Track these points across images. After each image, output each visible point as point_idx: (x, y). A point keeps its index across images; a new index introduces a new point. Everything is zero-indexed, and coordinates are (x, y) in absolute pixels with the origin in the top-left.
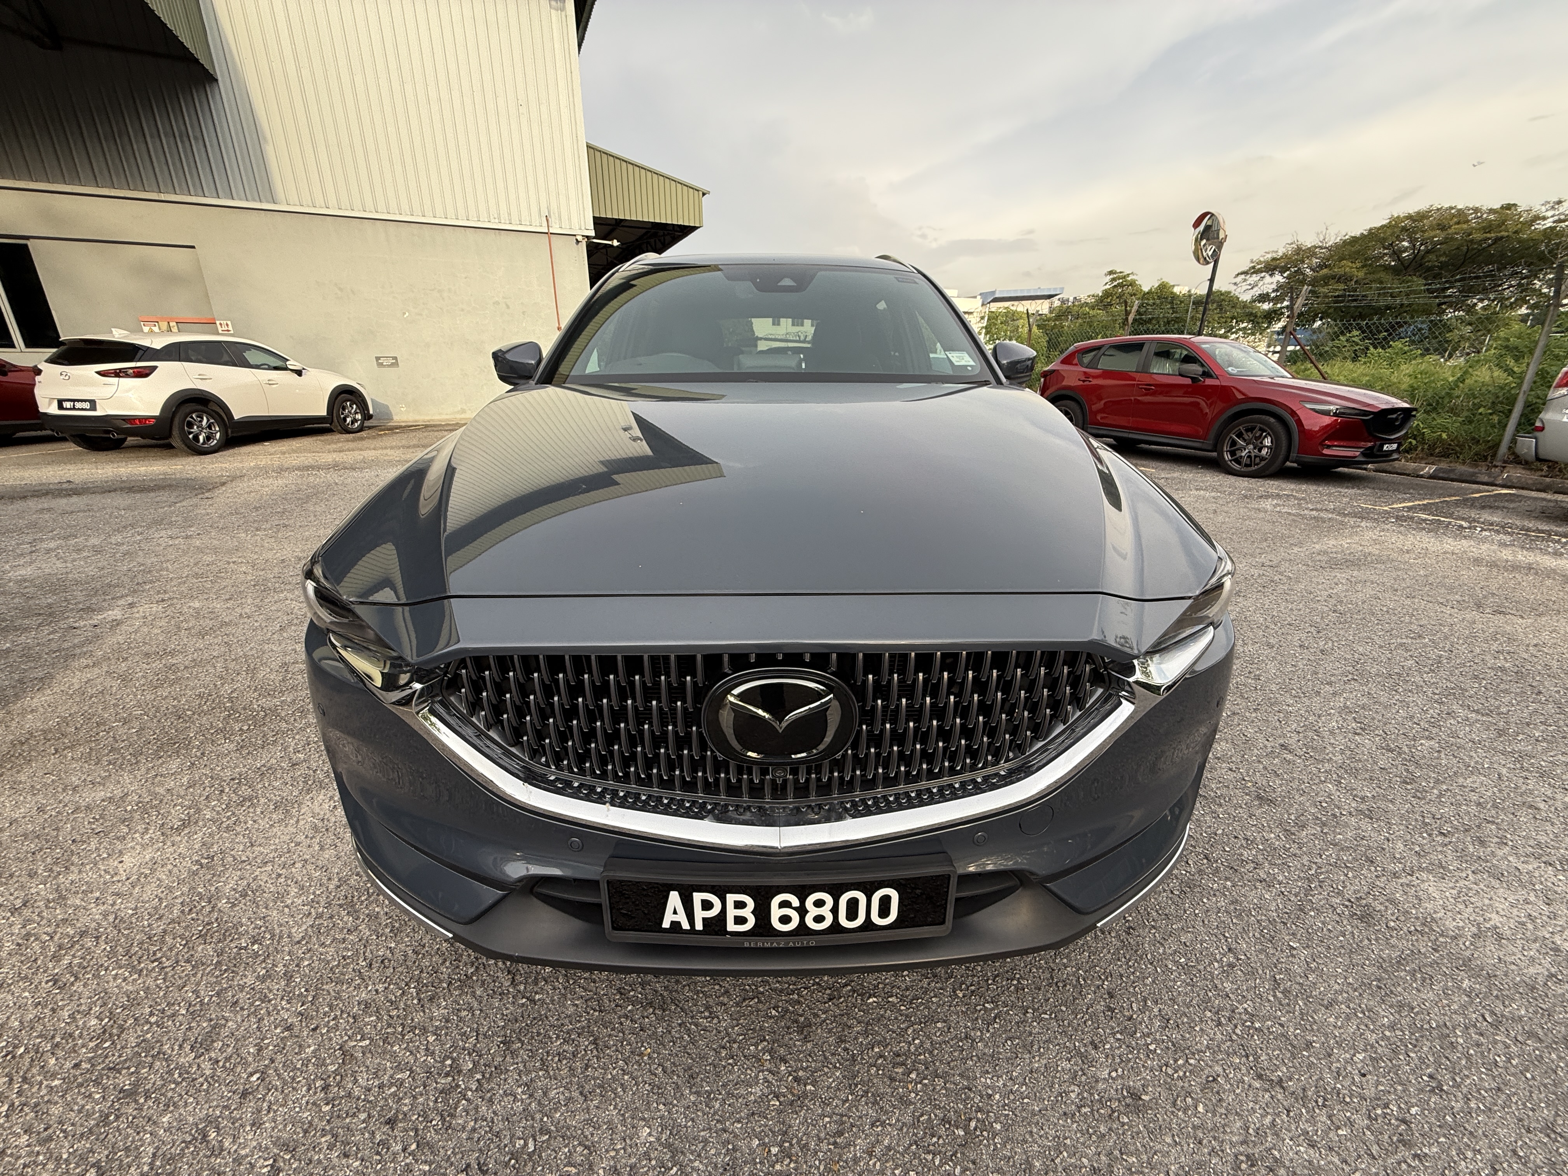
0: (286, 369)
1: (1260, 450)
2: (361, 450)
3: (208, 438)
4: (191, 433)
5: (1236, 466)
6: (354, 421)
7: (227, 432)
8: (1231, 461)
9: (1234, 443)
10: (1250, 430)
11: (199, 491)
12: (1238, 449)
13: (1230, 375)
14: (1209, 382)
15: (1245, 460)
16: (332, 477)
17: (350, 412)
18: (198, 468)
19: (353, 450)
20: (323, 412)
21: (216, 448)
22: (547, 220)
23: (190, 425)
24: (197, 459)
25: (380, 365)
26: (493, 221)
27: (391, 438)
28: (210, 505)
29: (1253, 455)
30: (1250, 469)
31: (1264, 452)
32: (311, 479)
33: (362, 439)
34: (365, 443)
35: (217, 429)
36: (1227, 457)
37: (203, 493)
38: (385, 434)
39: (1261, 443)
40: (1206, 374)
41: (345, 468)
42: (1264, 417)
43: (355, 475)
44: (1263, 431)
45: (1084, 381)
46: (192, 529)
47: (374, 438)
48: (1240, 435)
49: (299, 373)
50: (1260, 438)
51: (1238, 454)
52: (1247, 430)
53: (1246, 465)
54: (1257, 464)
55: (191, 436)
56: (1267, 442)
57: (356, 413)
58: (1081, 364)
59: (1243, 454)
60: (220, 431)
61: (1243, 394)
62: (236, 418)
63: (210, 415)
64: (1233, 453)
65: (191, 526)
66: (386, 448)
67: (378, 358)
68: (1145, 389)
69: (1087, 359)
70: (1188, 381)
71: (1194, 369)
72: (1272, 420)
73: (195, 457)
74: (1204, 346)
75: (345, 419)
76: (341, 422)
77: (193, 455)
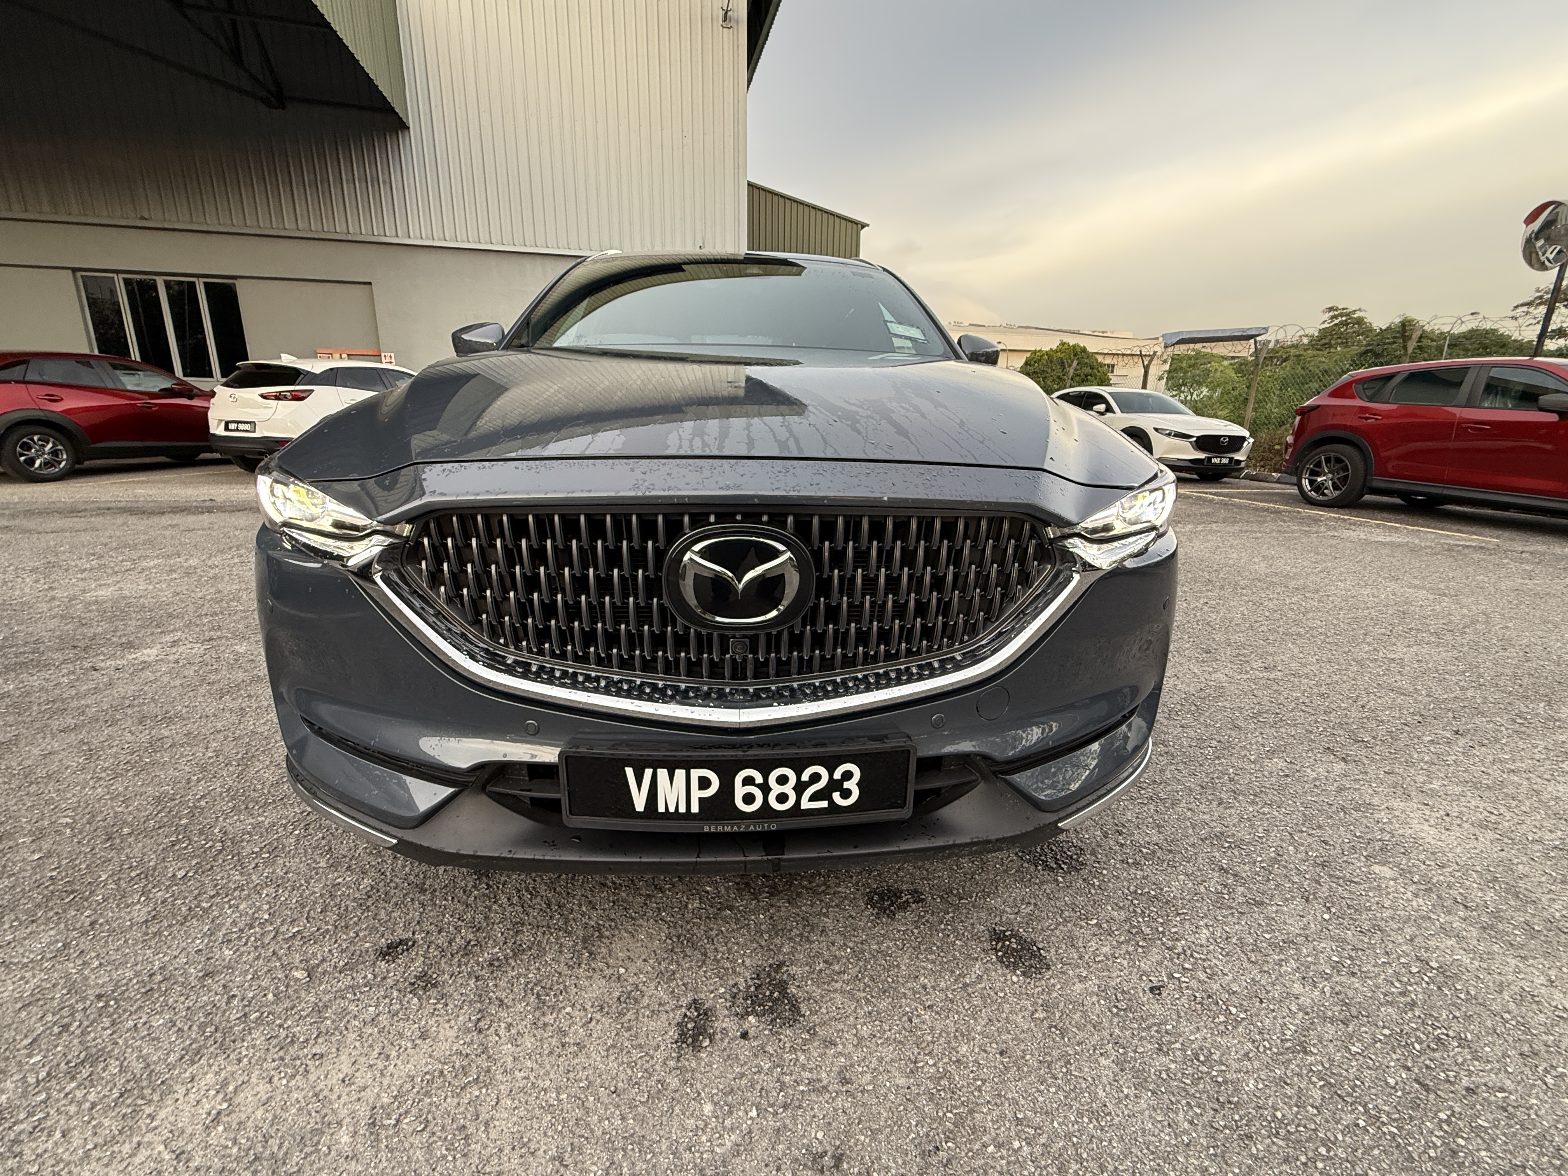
45: (1366, 419)
58: (1361, 396)
68: (1472, 428)
70: (1554, 417)
71: (1562, 399)
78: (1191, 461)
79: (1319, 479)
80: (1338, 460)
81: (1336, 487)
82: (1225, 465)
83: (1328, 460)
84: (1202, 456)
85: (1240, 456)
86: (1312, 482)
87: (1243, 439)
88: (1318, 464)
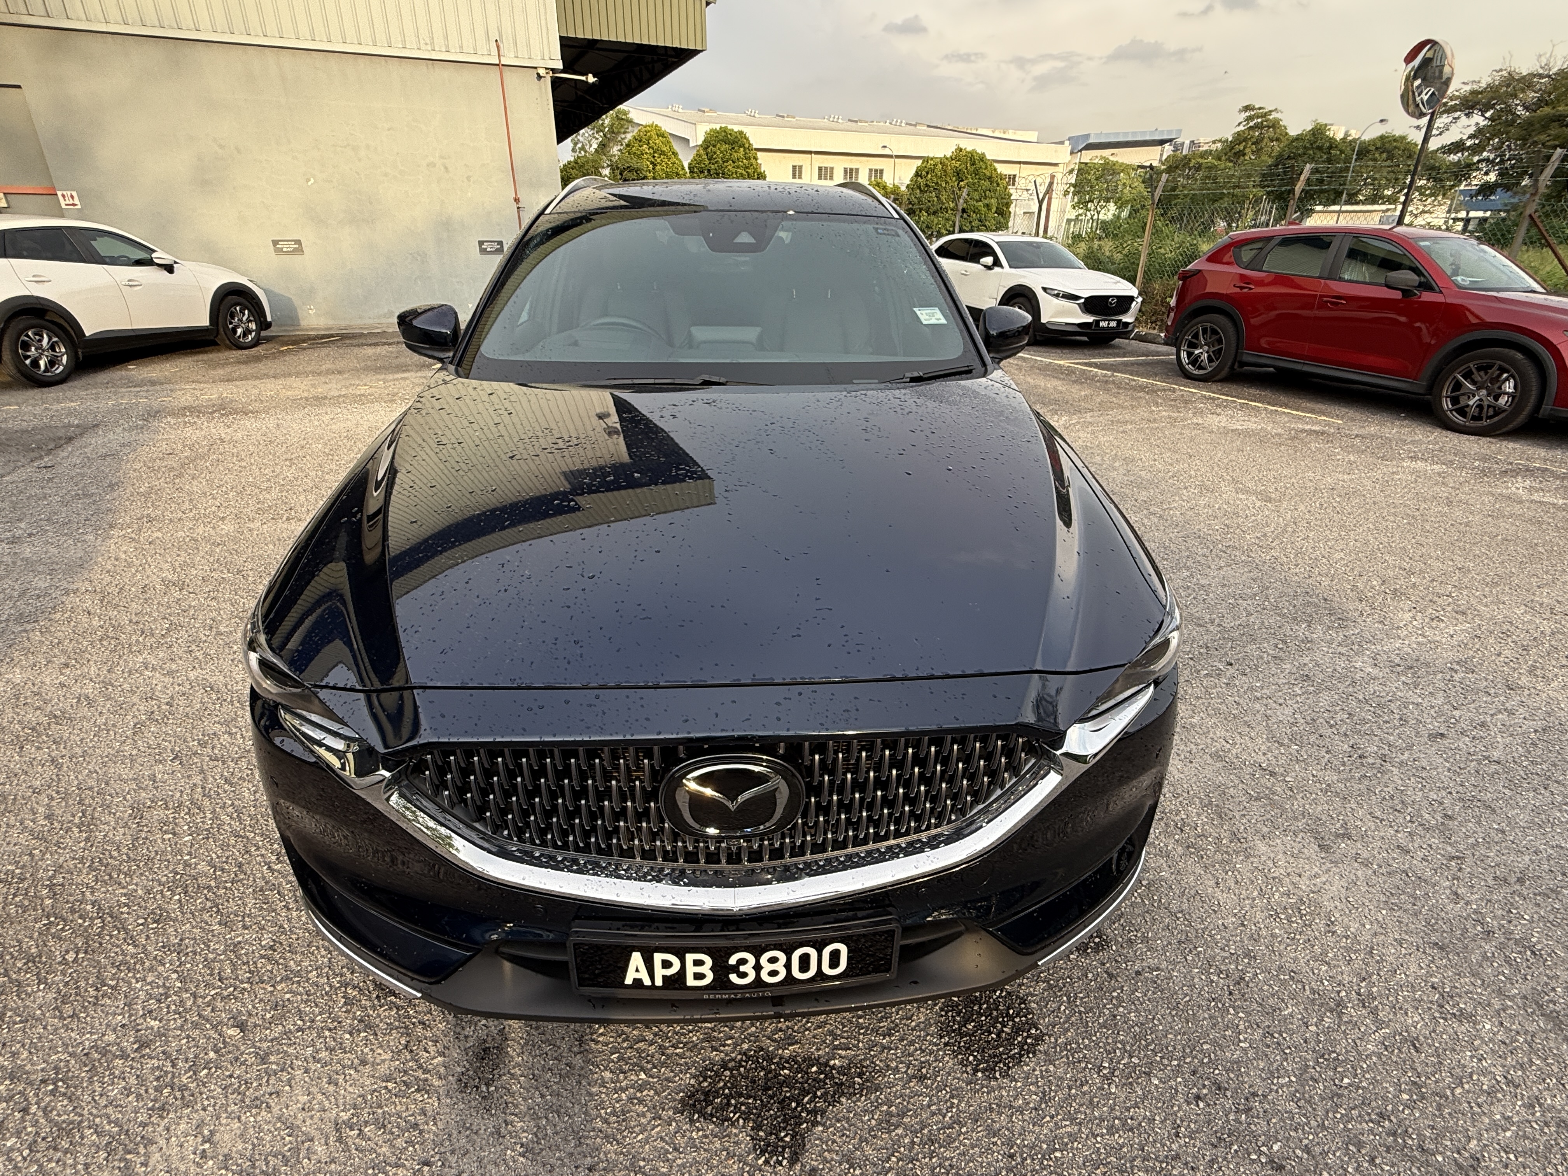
0: (150, 263)
1: (1496, 398)
2: (257, 378)
3: (52, 363)
4: (27, 357)
5: (1458, 419)
6: (246, 333)
7: (76, 353)
8: (1451, 411)
9: (1458, 386)
10: (1484, 368)
11: (36, 454)
12: (1463, 394)
13: (1460, 287)
14: (1427, 297)
15: (1473, 411)
16: (217, 428)
17: (241, 320)
18: (38, 411)
19: (246, 378)
20: (204, 321)
21: (63, 375)
22: (498, 47)
23: (26, 346)
24: (36, 394)
25: (279, 251)
26: (423, 47)
27: (296, 358)
28: (50, 480)
29: (1486, 403)
30: (1479, 424)
31: (1503, 400)
32: (189, 431)
33: (258, 359)
34: (262, 368)
35: (63, 350)
36: (1447, 404)
37: (41, 458)
38: (287, 351)
39: (1500, 388)
40: (1426, 286)
41: (235, 412)
42: (1507, 350)
43: (248, 424)
44: (1503, 370)
45: (1242, 288)
46: (22, 525)
47: (274, 356)
48: (1468, 375)
49: (169, 269)
50: (1496, 380)
51: (1463, 401)
52: (1479, 369)
53: (1474, 418)
54: (1488, 417)
55: (28, 362)
56: (1509, 387)
57: (249, 321)
58: (1238, 262)
59: (1471, 403)
60: (66, 353)
61: (1477, 317)
62: (88, 333)
63: (52, 333)
64: (1455, 401)
65: (20, 520)
66: (290, 375)
67: (275, 243)
68: (1332, 303)
69: (1247, 254)
70: (1398, 295)
71: (1407, 277)
72: (1519, 356)
73: (36, 391)
74: (1422, 244)
75: (234, 331)
76: (230, 333)
77: (33, 387)
78: (1080, 325)
79: (1197, 352)
80: (1214, 332)
81: (1210, 360)
82: (1113, 328)
83: (1205, 331)
84: (1089, 319)
85: (1128, 318)
86: (1190, 355)
87: (1131, 299)
88: (1196, 336)
